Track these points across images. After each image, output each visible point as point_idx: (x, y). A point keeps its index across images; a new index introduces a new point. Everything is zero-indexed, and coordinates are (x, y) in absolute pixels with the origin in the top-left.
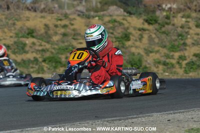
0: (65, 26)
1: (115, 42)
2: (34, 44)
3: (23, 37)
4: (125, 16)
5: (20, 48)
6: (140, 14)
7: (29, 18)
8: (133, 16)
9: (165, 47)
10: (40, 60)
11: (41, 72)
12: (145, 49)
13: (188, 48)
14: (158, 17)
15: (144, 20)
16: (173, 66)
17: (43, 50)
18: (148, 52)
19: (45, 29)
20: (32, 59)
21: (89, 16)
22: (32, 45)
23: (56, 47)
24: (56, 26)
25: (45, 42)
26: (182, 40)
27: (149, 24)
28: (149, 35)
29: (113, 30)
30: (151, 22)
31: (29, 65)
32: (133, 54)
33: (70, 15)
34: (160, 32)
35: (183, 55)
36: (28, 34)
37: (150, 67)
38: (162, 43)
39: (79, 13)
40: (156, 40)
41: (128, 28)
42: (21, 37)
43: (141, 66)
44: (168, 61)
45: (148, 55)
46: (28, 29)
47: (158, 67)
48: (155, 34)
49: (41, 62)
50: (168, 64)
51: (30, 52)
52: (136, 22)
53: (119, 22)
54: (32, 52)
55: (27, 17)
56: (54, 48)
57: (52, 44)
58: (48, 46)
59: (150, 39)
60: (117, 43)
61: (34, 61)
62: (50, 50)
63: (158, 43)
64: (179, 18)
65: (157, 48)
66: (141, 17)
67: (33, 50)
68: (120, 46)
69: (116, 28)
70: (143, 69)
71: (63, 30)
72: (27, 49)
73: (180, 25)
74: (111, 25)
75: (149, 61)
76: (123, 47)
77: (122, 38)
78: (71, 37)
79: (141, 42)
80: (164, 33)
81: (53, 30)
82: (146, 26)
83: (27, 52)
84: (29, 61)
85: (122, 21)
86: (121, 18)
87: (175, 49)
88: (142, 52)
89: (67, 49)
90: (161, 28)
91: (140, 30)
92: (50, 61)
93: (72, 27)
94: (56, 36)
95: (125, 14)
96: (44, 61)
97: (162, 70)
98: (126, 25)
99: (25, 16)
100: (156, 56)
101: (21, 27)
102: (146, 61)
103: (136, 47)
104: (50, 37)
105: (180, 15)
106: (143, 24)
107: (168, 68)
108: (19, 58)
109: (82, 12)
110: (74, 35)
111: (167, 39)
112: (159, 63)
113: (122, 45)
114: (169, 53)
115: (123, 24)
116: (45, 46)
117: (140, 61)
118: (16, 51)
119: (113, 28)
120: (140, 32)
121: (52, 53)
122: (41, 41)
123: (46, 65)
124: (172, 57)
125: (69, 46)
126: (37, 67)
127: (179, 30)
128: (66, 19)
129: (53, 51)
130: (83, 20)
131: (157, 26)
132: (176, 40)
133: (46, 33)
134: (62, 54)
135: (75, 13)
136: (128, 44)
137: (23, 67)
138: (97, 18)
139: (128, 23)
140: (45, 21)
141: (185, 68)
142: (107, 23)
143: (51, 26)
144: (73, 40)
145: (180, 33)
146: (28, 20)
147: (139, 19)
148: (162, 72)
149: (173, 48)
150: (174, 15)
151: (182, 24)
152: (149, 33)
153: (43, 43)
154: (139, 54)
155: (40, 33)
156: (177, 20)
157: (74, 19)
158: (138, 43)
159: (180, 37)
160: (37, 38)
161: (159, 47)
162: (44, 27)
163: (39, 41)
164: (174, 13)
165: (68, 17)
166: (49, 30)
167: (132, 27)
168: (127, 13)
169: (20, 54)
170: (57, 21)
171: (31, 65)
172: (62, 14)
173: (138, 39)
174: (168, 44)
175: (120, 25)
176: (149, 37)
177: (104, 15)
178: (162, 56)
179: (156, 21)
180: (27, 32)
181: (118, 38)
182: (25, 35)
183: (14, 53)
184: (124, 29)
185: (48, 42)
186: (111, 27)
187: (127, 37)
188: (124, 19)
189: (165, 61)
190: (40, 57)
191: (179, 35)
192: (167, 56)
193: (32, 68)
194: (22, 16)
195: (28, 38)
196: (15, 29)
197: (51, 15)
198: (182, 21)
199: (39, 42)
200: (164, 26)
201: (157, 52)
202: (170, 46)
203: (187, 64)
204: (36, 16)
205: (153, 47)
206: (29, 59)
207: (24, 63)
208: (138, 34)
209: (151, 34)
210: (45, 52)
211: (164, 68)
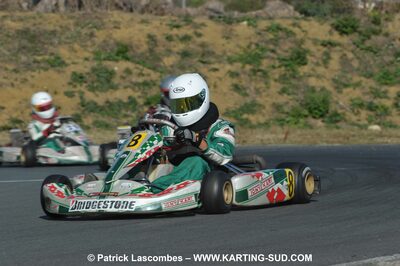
0: (186, 38)
1: (280, 67)
2: (128, 71)
3: (108, 59)
4: (296, 18)
5: (102, 80)
6: (325, 15)
7: (119, 23)
8: (311, 18)
9: (370, 76)
10: (141, 101)
12: (334, 80)
14: (359, 21)
15: (332, 25)
16: (386, 111)
17: (145, 84)
18: (340, 85)
19: (148, 43)
20: (125, 100)
21: (230, 18)
22: (124, 75)
24: (169, 38)
25: (149, 68)
27: (342, 33)
28: (341, 54)
29: (276, 45)
30: (344, 29)
31: (119, 111)
32: (313, 90)
33: (194, 16)
34: (362, 49)
36: (117, 55)
37: (344, 114)
38: (366, 68)
39: (212, 14)
40: (356, 64)
41: (302, 41)
42: (105, 59)
43: (327, 112)
44: (376, 102)
45: (340, 92)
46: (118, 44)
47: (358, 113)
48: (353, 52)
49: (141, 106)
50: (377, 107)
51: (121, 87)
52: (317, 30)
53: (285, 29)
54: (126, 87)
55: (115, 22)
57: (161, 72)
58: (154, 76)
59: (344, 60)
60: (283, 68)
61: (130, 103)
63: (358, 69)
64: (397, 23)
65: (356, 79)
66: (327, 20)
67: (128, 84)
68: (288, 74)
69: (282, 40)
70: (331, 117)
71: (181, 46)
72: (116, 81)
73: (398, 35)
74: (271, 36)
75: (342, 101)
76: (294, 77)
77: (291, 59)
78: (196, 60)
79: (326, 68)
80: (369, 49)
81: (164, 46)
82: (336, 37)
83: (115, 88)
84: (120, 104)
85: (291, 28)
86: (290, 22)
87: (390, 80)
88: (329, 86)
90: (363, 41)
91: (324, 45)
93: (199, 40)
94: (168, 56)
95: (297, 14)
96: (148, 103)
97: (367, 119)
98: (300, 35)
99: (112, 19)
100: (356, 93)
101: (104, 41)
102: (337, 103)
103: (318, 77)
104: (160, 60)
105: (398, 16)
106: (330, 33)
107: (377, 115)
108: (100, 98)
109: (218, 13)
110: (203, 55)
111: (375, 61)
112: (361, 105)
113: (291, 72)
114: (378, 88)
115: (294, 34)
116: (149, 75)
117: (325, 102)
118: (95, 85)
119: (275, 42)
120: (325, 49)
122: (141, 67)
124: (385, 95)
126: (134, 115)
127: (398, 43)
128: (187, 25)
130: (220, 27)
131: (355, 37)
132: (392, 63)
133: (151, 51)
135: (204, 14)
136: (303, 70)
137: (109, 115)
138: (245, 23)
139: (303, 31)
140: (147, 29)
142: (263, 33)
143: (160, 38)
144: (201, 65)
145: (399, 50)
146: (115, 27)
147: (322, 24)
148: (366, 122)
149: (387, 79)
150: (387, 16)
152: (341, 51)
153: (146, 71)
154: (323, 89)
155: (139, 51)
156: (394, 26)
157: (203, 25)
158: (321, 70)
159: (399, 59)
160: (133, 62)
161: (360, 76)
162: (147, 40)
163: (138, 66)
164: (387, 12)
165: (191, 21)
166: (156, 45)
167: (309, 38)
168: (301, 13)
169: (101, 91)
170: (171, 30)
171: (124, 112)
172: (179, 16)
173: (320, 62)
174: (376, 70)
175: (288, 36)
176: (341, 58)
177: (257, 17)
178: (364, 94)
179: (354, 29)
180: (116, 49)
181: (284, 60)
182: (113, 54)
183: (92, 89)
184: (295, 42)
185: (154, 69)
186: (271, 40)
187: (300, 58)
188: (294, 25)
189: (371, 103)
190: (139, 97)
191: (398, 54)
192: (376, 94)
193: (126, 116)
194: (105, 20)
195: (117, 61)
196: (94, 44)
197: (159, 17)
199: (137, 68)
200: (369, 38)
201: (358, 85)
202: (381, 74)
204: (132, 20)
205: (349, 76)
206: (120, 101)
207: (111, 108)
208: (320, 53)
209: (345, 52)
210: (150, 88)
211: (371, 116)
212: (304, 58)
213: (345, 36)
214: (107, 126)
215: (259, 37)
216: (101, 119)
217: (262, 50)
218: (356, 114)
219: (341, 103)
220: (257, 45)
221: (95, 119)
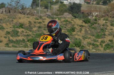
0: (40, 23)
1: (67, 32)
2: (23, 31)
3: (17, 28)
4: (72, 18)
5: (15, 33)
6: (81, 18)
7: (21, 17)
8: (77, 18)
9: (93, 36)
10: (26, 40)
11: (26, 47)
12: (83, 36)
13: (106, 36)
14: (91, 19)
15: (83, 21)
16: (98, 46)
17: (28, 35)
18: (84, 38)
19: (29, 24)
20: (22, 40)
21: (53, 17)
22: (22, 32)
23: (35, 33)
24: (35, 22)
25: (29, 31)
26: (103, 32)
27: (86, 23)
28: (85, 29)
29: (66, 26)
30: (86, 22)
31: (20, 43)
32: (76, 39)
33: (43, 17)
34: (91, 28)
35: (103, 40)
36: (20, 27)
37: (85, 46)
38: (92, 33)
39: (48, 16)
40: (89, 32)
41: (74, 25)
43: (80, 45)
44: (95, 43)
45: (85, 40)
46: (20, 23)
47: (89, 46)
48: (88, 28)
49: (26, 42)
50: (95, 45)
52: (78, 22)
53: (69, 21)
54: (22, 36)
55: (19, 17)
56: (34, 34)
57: (32, 32)
58: (30, 33)
59: (86, 31)
60: (68, 32)
61: (23, 41)
62: (31, 35)
63: (90, 34)
64: (102, 21)
65: (89, 36)
66: (81, 19)
67: (22, 35)
68: (69, 34)
69: (68, 24)
70: (81, 47)
71: (38, 25)
72: (19, 34)
73: (102, 24)
74: (65, 23)
75: (85, 42)
76: (71, 35)
77: (71, 30)
78: (43, 29)
79: (81, 33)
80: (93, 28)
81: (33, 25)
82: (84, 24)
83: (19, 36)
85: (71, 21)
86: (71, 19)
87: (99, 37)
88: (81, 38)
89: (40, 35)
90: (92, 25)
91: (80, 26)
92: (31, 41)
93: (44, 23)
94: (35, 27)
95: (73, 17)
96: (28, 41)
97: (92, 48)
99: (19, 16)
100: (89, 40)
101: (16, 23)
102: (83, 43)
103: (78, 35)
104: (32, 28)
105: (102, 19)
106: (82, 23)
107: (95, 47)
108: (14, 39)
109: (49, 16)
111: (95, 31)
112: (90, 44)
114: (96, 39)
115: (72, 23)
116: (29, 33)
117: (80, 42)
118: (13, 35)
119: (66, 25)
120: (80, 27)
121: (32, 37)
122: (27, 30)
123: (29, 43)
124: (97, 41)
125: (42, 33)
126: (24, 44)
127: (102, 27)
128: (41, 19)
129: (33, 36)
131: (89, 24)
132: (100, 32)
133: (30, 26)
134: (38, 38)
135: (45, 16)
136: (74, 33)
137: (17, 44)
138: (57, 19)
139: (74, 22)
140: (29, 20)
141: (104, 47)
142: (62, 22)
143: (32, 22)
144: (44, 31)
145: (102, 28)
146: (20, 19)
147: (80, 20)
148: (92, 49)
149: (98, 37)
150: (99, 19)
151: (103, 24)
152: (85, 28)
153: (28, 32)
154: (79, 39)
155: (26, 26)
156: (101, 22)
157: (45, 19)
158: (79, 33)
159: (102, 31)
160: (24, 29)
161: (91, 35)
164: (99, 17)
165: (42, 18)
166: (31, 24)
167: (76, 24)
168: (74, 17)
169: (15, 37)
170: (36, 20)
171: (21, 43)
172: (38, 16)
173: (79, 31)
174: (95, 34)
175: (70, 23)
176: (85, 30)
177: (61, 17)
178: (91, 41)
179: (89, 22)
180: (19, 25)
181: (68, 30)
183: (12, 36)
184: (72, 25)
185: (30, 31)
186: (65, 24)
187: (73, 30)
188: (72, 20)
189: (93, 43)
190: (26, 39)
191: (102, 30)
192: (95, 41)
193: (21, 44)
194: (16, 17)
195: (20, 28)
196: (13, 23)
197: (32, 16)
198: (103, 22)
199: (25, 31)
200: (93, 25)
201: (90, 38)
202: (97, 35)
203: (105, 45)
204: (24, 17)
205: (87, 35)
206: (20, 40)
207: (17, 42)
208: (79, 28)
209: (86, 28)
210: (29, 36)
211: (93, 47)
212: (74, 30)
213: (86, 24)
214: (16, 47)
215: (61, 23)
216: (14, 45)
217: (62, 27)
218: (89, 47)
219: (85, 43)
220: (61, 25)
221: (12, 45)
